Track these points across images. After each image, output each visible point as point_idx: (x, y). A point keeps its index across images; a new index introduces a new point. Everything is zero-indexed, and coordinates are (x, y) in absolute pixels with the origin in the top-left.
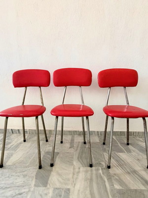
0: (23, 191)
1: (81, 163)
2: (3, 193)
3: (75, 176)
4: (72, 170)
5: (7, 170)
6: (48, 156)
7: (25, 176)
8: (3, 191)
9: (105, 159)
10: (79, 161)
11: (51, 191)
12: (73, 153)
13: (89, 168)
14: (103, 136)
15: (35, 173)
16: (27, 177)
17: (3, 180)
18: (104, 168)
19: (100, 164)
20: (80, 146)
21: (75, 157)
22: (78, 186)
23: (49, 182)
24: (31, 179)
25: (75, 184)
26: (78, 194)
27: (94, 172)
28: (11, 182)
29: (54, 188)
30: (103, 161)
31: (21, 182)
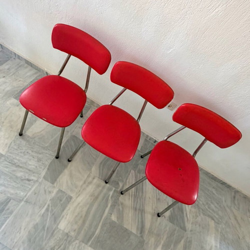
0: (32, 178)
2: (14, 171)
3: (85, 186)
4: (86, 176)
5: (25, 143)
7: (39, 160)
8: (15, 169)
9: (127, 179)
10: (100, 167)
11: (55, 191)
13: (104, 183)
15: (50, 161)
16: (40, 164)
17: (18, 155)
18: (117, 192)
19: (118, 184)
21: (99, 160)
22: (80, 199)
23: (58, 180)
24: (43, 167)
25: (79, 195)
26: (76, 207)
27: (105, 190)
28: (24, 160)
29: (59, 190)
30: (123, 181)
31: (33, 167)
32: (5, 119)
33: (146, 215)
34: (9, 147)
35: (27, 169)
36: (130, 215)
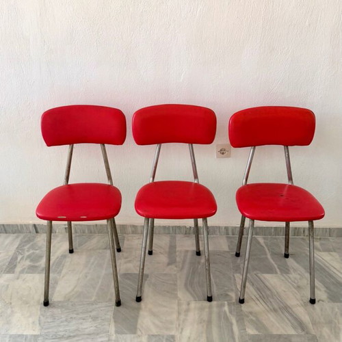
1: (191, 294)
3: (182, 317)
4: (176, 307)
5: (59, 310)
6: (128, 282)
7: (95, 318)
9: (236, 286)
10: (187, 290)
11: (144, 339)
12: (175, 275)
13: (208, 304)
14: (237, 236)
15: (111, 313)
16: (100, 321)
17: (59, 326)
18: (234, 303)
19: (227, 295)
20: (188, 261)
21: (181, 283)
22: (187, 333)
23: (139, 326)
24: (106, 323)
25: (182, 329)
27: (215, 310)
28: (73, 328)
29: (149, 335)
30: (232, 290)
31: (91, 328)
32: (11, 299)
33: (294, 310)
34: (40, 324)
35: (84, 335)
36: (272, 319)
